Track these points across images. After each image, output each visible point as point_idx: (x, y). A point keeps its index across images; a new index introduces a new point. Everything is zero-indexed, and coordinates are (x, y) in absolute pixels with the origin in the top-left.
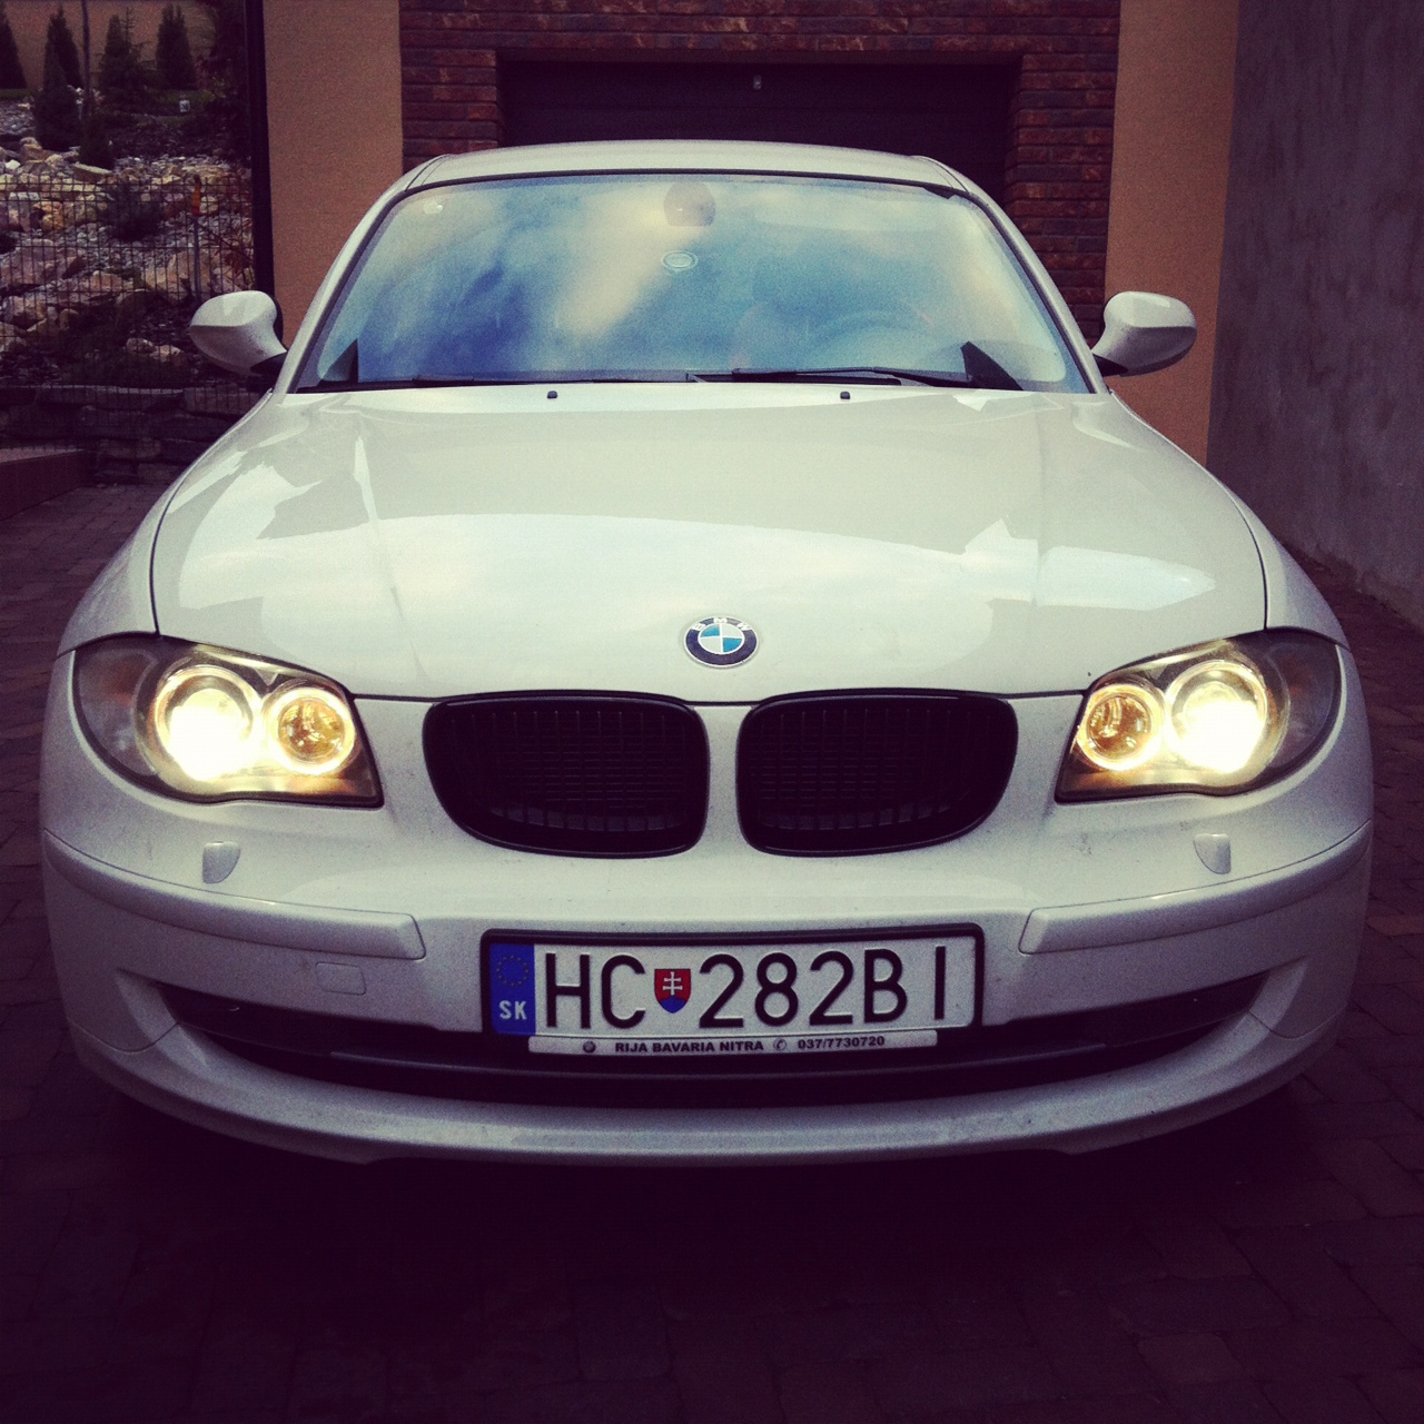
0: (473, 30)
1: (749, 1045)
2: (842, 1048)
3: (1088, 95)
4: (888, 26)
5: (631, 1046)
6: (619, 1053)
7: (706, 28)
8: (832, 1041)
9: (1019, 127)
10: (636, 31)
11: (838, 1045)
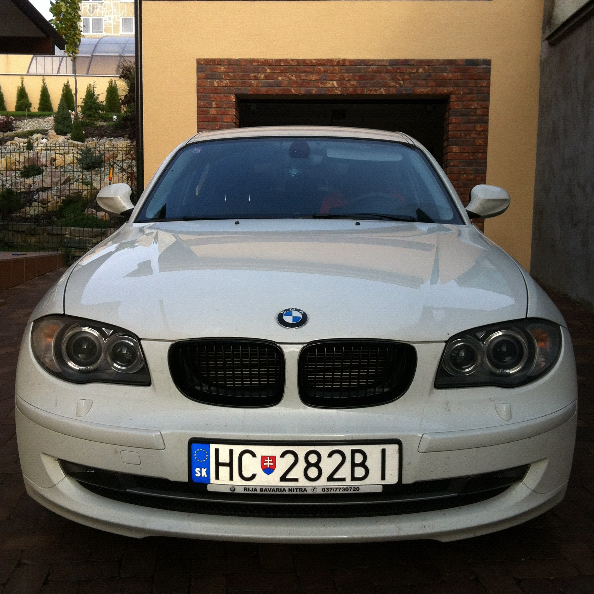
0: (226, 87)
1: (301, 490)
2: (341, 492)
3: (477, 111)
4: (395, 84)
5: (251, 489)
6: (246, 492)
7: (320, 85)
8: (337, 488)
9: (449, 124)
10: (292, 87)
11: (339, 491)
